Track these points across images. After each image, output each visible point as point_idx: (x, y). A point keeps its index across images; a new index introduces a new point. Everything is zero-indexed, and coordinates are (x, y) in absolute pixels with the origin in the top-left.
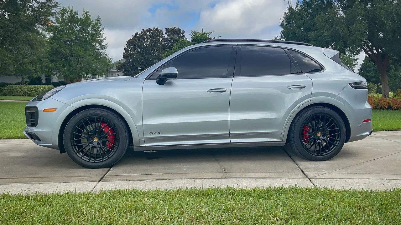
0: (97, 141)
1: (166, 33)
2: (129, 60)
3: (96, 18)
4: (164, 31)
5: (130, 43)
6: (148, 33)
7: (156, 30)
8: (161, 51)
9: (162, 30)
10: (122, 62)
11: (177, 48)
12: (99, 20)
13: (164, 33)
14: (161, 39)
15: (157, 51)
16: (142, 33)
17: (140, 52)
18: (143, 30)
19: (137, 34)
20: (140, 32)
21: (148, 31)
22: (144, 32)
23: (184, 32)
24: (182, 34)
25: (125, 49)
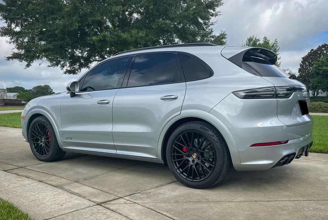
0: (44, 141)
3: (274, 42)
5: (305, 59)
12: (276, 43)
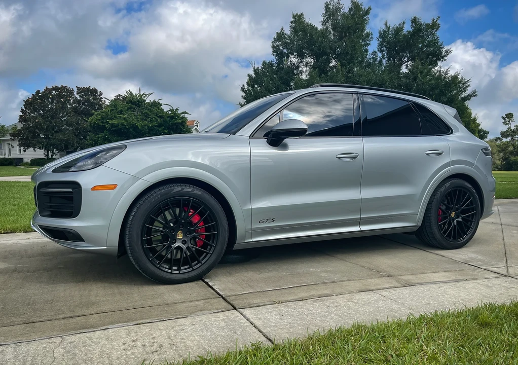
0: (182, 238)
1: (78, 93)
2: (29, 125)
4: (76, 90)
5: (28, 104)
6: (54, 92)
7: (64, 88)
8: (73, 116)
9: (72, 89)
10: (19, 128)
11: (109, 111)
13: (75, 93)
14: (72, 100)
15: (67, 114)
16: (45, 92)
17: (44, 115)
18: (46, 87)
19: (38, 92)
20: (42, 90)
21: (53, 89)
22: (48, 91)
23: (101, 94)
24: (100, 96)
25: (22, 111)
